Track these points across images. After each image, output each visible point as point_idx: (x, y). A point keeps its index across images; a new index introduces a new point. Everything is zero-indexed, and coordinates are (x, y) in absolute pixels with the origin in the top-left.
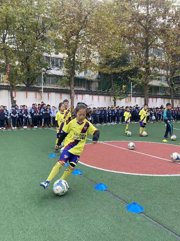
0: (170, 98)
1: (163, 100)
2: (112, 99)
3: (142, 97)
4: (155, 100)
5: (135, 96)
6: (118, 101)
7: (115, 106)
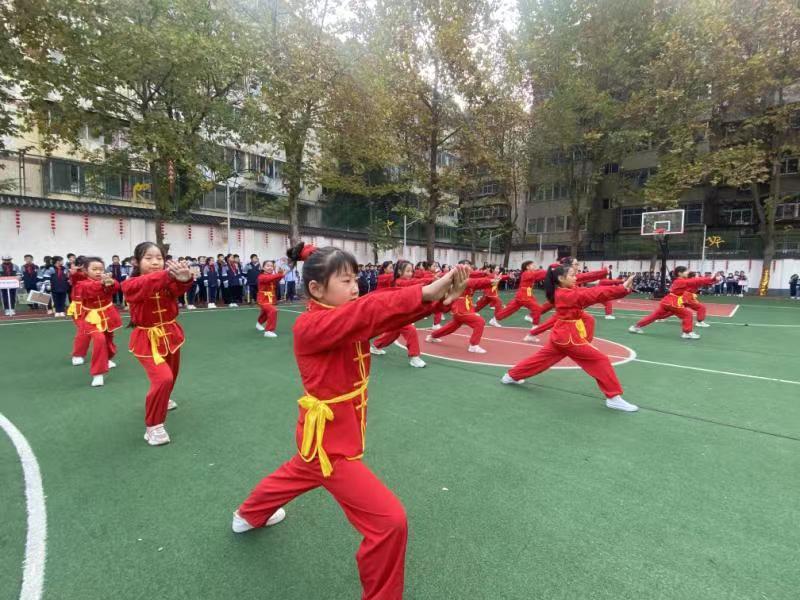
0: (469, 250)
1: (456, 252)
2: (370, 247)
3: (421, 245)
4: (442, 251)
5: (410, 244)
6: (380, 253)
7: (376, 262)
